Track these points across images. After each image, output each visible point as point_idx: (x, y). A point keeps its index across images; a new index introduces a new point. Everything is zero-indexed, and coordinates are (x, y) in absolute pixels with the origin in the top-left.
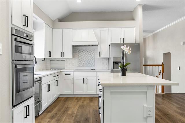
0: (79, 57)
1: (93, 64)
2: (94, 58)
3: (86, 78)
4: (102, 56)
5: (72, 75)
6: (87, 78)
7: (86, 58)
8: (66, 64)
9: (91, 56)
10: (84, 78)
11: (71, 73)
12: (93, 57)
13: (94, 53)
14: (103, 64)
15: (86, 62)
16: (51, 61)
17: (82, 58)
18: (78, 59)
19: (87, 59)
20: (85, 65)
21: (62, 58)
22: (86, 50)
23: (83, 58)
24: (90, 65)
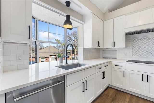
0: (135, 46)
3: (146, 74)
5: (123, 67)
6: (149, 74)
7: (145, 47)
8: (117, 54)
15: (145, 51)
20: (144, 56)
21: (112, 47)
22: (145, 38)
23: (141, 47)
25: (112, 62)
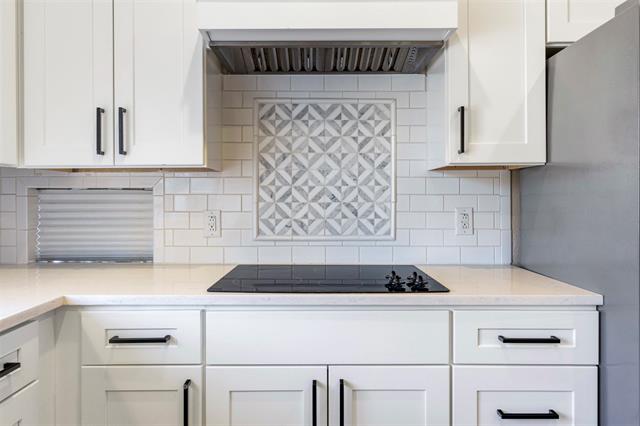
0: (272, 163)
1: (384, 222)
2: (390, 170)
3: (336, 375)
4: (483, 151)
5: (185, 349)
6: (349, 375)
7: (324, 172)
8: (158, 220)
9: (365, 156)
10: (322, 380)
11: (183, 324)
12: (384, 165)
13: (391, 133)
14: (468, 220)
15: (325, 199)
16: (44, 197)
17: (288, 170)
18: (261, 179)
19: (331, 183)
20: (319, 228)
21: (106, 161)
22: (325, 107)
23: (303, 169)
24: (360, 225)
25: (84, 313)
